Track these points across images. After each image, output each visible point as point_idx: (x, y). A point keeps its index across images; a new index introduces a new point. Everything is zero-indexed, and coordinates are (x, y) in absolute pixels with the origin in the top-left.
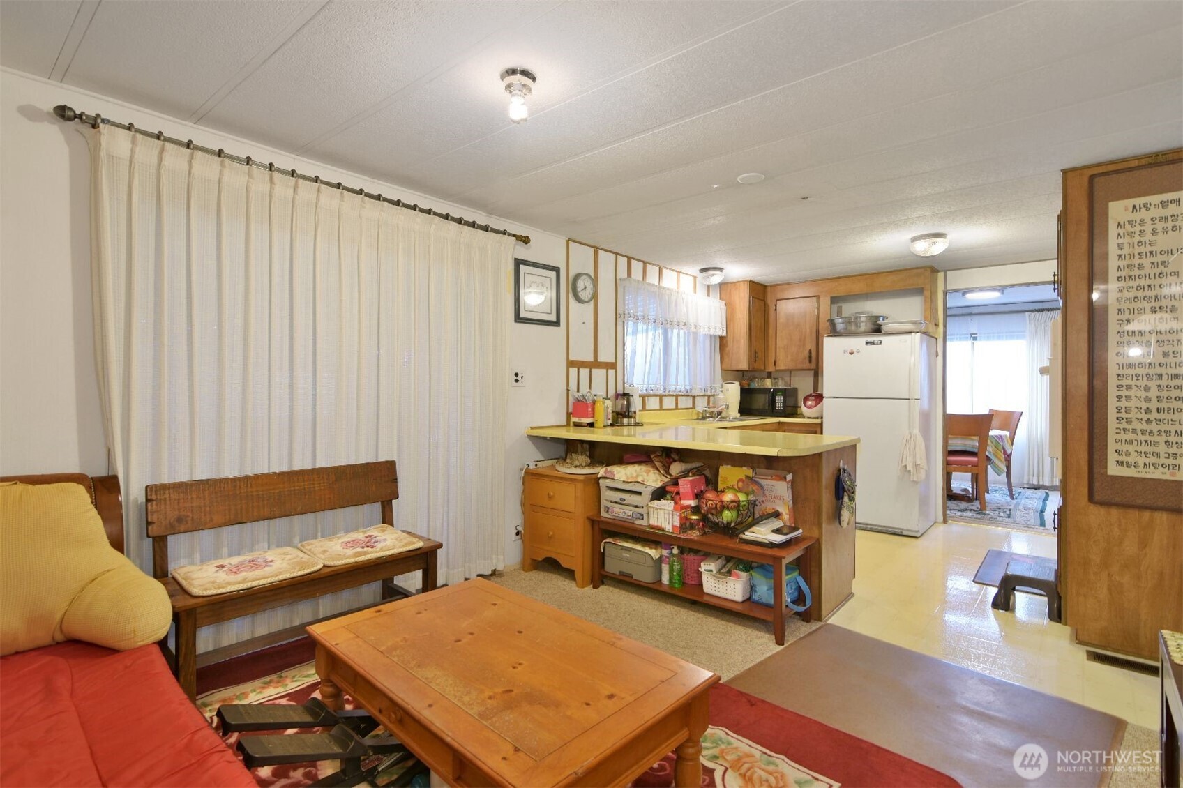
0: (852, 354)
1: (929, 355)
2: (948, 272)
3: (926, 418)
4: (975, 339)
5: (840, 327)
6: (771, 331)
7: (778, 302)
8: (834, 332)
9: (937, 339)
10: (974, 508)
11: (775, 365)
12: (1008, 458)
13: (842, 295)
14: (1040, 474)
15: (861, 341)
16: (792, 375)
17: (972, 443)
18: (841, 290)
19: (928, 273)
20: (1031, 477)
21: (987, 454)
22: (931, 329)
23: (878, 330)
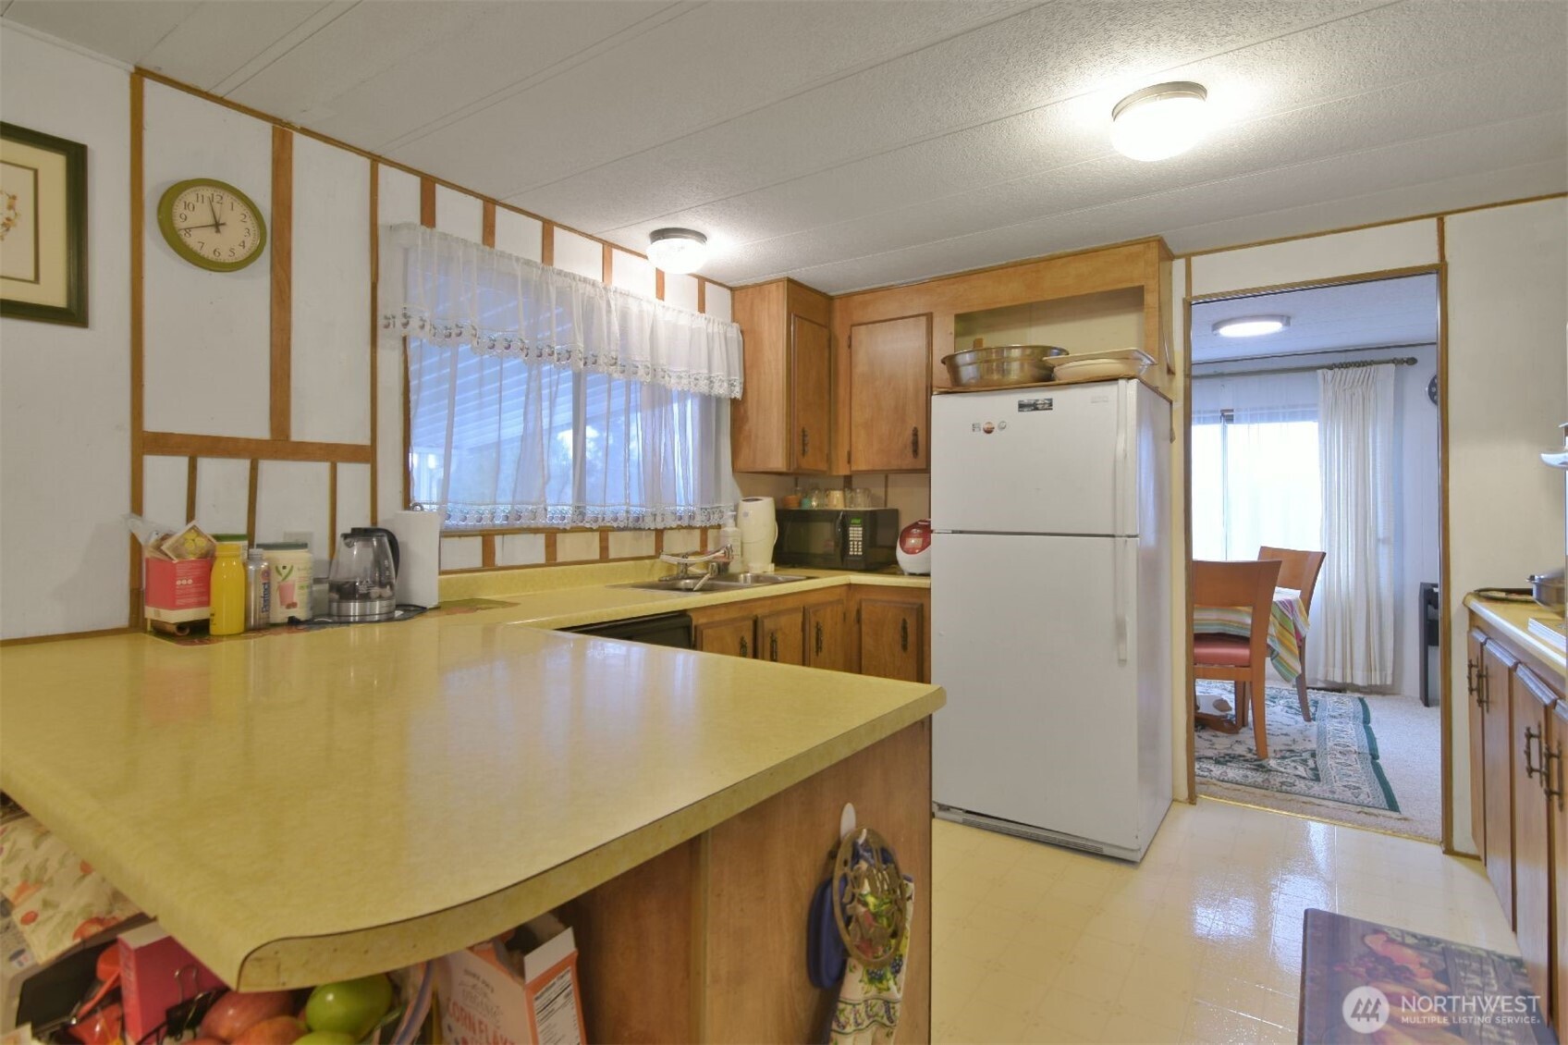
0: (989, 431)
1: (1155, 438)
2: (1193, 259)
3: (1150, 567)
4: (1230, 419)
5: (968, 373)
6: (842, 392)
7: (854, 328)
8: (957, 386)
9: (1171, 403)
10: (1240, 750)
11: (849, 462)
12: (1301, 641)
13: (976, 309)
14: (1347, 661)
15: (1011, 400)
16: (890, 483)
17: (1242, 619)
18: (978, 297)
19: (1153, 253)
20: (1331, 669)
21: (1269, 641)
22: (1160, 380)
23: (1046, 377)
